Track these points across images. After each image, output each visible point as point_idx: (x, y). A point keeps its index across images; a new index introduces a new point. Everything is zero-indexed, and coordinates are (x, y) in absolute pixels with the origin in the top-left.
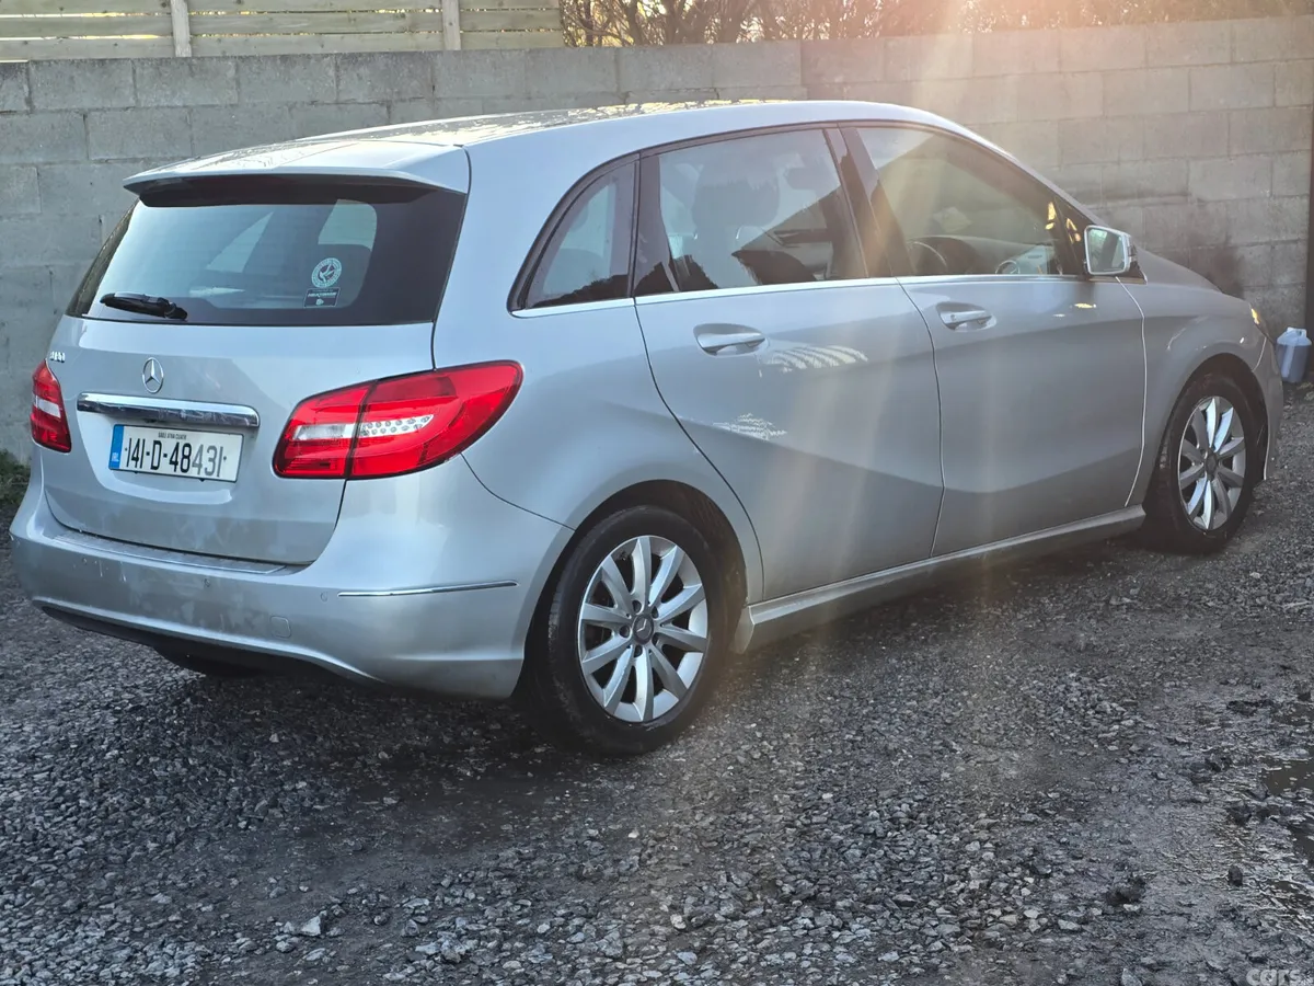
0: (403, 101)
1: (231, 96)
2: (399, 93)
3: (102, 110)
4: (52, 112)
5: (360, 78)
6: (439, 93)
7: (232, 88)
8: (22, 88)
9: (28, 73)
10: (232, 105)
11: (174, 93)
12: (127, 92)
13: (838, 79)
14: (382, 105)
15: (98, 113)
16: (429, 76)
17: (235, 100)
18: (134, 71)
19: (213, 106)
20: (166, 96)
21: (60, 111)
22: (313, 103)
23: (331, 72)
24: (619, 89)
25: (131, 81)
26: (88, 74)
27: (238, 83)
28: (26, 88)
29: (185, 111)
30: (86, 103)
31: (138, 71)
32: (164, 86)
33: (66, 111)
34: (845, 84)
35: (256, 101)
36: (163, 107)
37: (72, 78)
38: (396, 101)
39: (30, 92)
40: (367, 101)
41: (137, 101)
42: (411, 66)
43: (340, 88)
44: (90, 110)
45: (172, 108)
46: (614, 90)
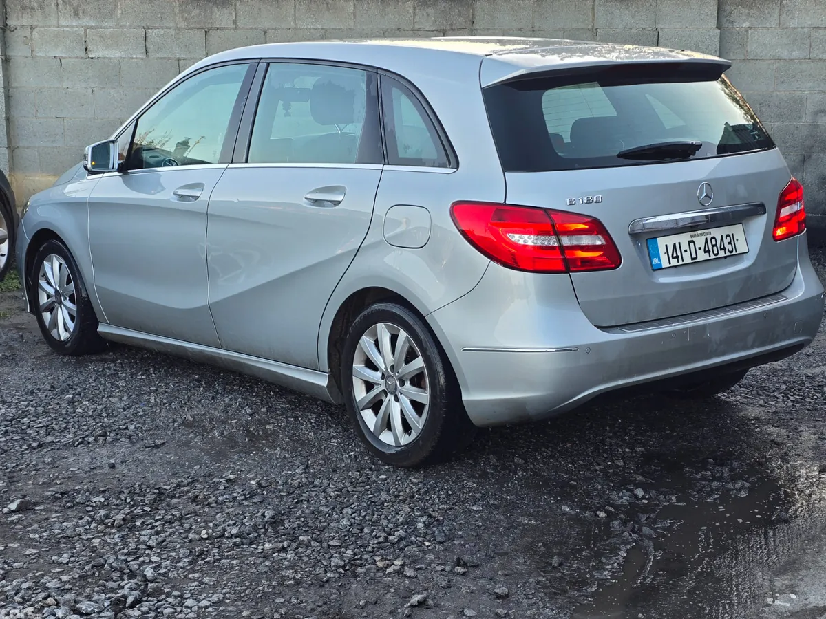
0: (453, 30)
1: (351, 23)
2: (451, 25)
3: (276, 29)
4: (247, 29)
5: (428, 15)
6: (477, 26)
7: (351, 19)
8: (231, 14)
9: (235, 5)
10: (350, 29)
11: (317, 20)
12: (290, 19)
13: (746, 25)
14: (440, 32)
15: (273, 31)
16: (471, 16)
17: (352, 26)
18: (295, 7)
19: (340, 29)
20: (312, 23)
21: (251, 28)
22: (398, 29)
23: (411, 11)
24: (593, 26)
25: (293, 12)
26: (269, 7)
27: (354, 14)
28: (234, 14)
29: (323, 31)
30: (267, 25)
31: (297, 7)
32: (312, 16)
33: (255, 28)
34: (751, 28)
35: (364, 27)
36: (310, 29)
37: (260, 9)
38: (449, 30)
39: (236, 17)
40: (431, 29)
41: (296, 25)
42: (460, 8)
43: (415, 20)
44: (268, 29)
45: (315, 29)
46: (590, 27)
